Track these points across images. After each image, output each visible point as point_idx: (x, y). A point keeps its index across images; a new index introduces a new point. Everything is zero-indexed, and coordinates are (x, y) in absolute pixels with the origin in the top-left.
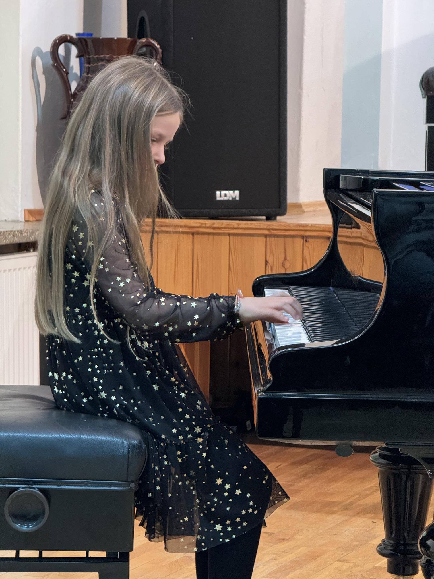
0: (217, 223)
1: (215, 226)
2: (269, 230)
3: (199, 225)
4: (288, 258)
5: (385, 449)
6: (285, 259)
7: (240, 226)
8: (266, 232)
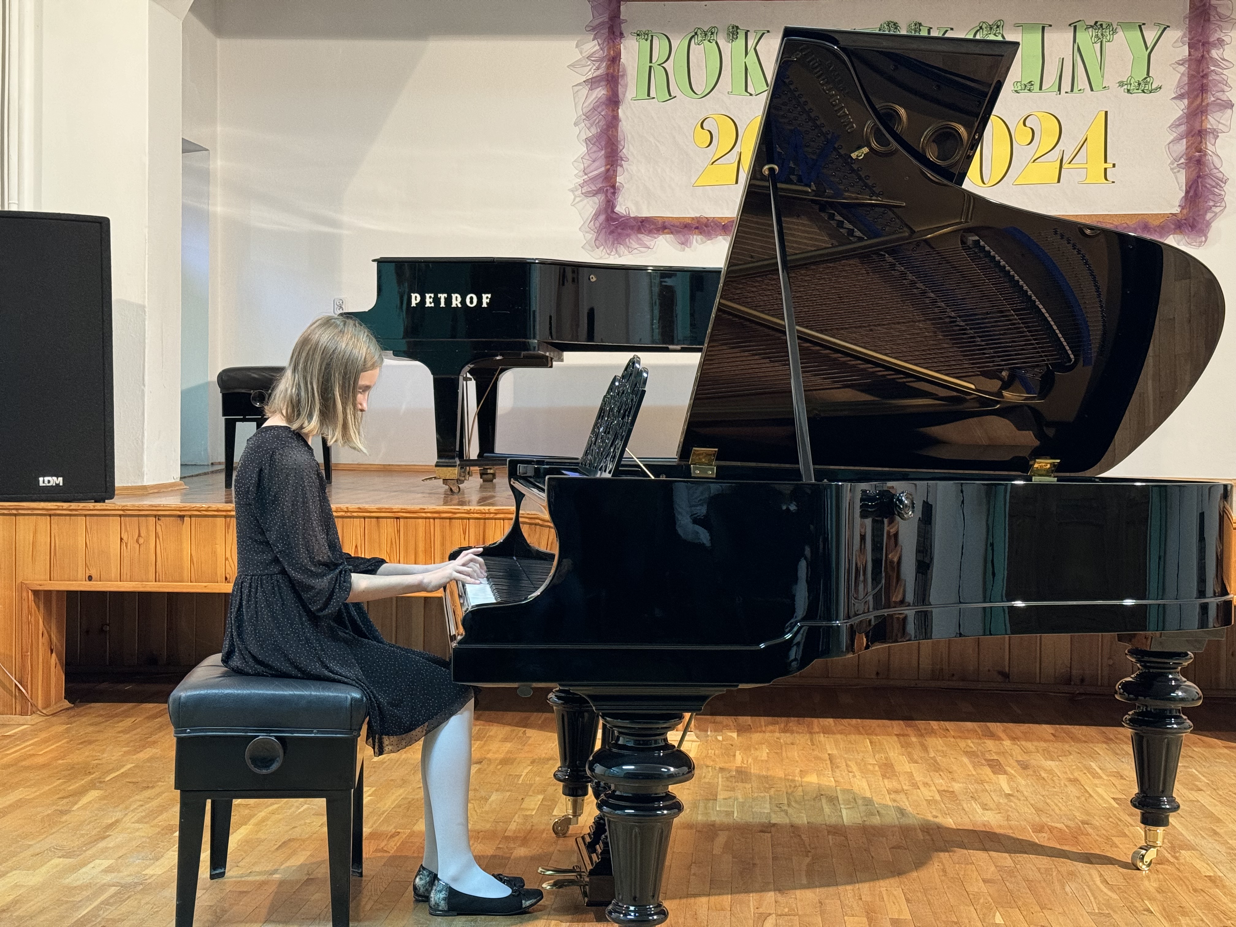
0: (74, 505)
1: (71, 508)
2: (123, 510)
3: (56, 507)
4: (142, 535)
5: (560, 691)
6: (139, 536)
7: (96, 508)
8: (121, 513)
